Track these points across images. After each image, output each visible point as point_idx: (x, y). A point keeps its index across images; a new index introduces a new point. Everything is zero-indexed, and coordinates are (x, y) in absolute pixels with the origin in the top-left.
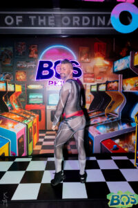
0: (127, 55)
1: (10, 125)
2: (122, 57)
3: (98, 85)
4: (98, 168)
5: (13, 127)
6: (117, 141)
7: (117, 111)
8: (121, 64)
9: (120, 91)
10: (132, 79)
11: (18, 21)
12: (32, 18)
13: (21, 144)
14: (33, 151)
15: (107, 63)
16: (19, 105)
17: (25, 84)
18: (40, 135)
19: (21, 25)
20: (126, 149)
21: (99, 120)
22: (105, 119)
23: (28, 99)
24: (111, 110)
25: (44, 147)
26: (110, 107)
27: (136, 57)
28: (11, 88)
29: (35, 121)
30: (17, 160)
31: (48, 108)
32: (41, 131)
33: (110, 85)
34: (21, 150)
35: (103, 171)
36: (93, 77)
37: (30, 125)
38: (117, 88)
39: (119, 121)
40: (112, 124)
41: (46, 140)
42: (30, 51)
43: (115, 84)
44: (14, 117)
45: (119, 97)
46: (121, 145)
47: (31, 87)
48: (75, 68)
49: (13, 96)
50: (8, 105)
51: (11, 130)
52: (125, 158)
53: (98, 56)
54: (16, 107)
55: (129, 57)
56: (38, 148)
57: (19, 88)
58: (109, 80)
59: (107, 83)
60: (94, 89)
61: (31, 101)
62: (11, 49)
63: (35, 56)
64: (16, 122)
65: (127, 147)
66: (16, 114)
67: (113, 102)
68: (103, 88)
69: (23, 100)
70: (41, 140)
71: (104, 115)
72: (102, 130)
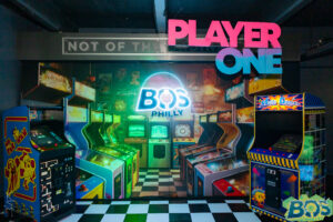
0: (241, 82)
1: (106, 161)
2: (235, 85)
3: (208, 116)
4: (208, 211)
5: (109, 164)
6: (232, 182)
7: (231, 145)
8: (234, 93)
9: (233, 123)
10: (247, 109)
11: (120, 47)
12: (136, 44)
13: (117, 185)
14: (132, 193)
15: (218, 91)
16: (117, 138)
17: (124, 114)
18: (140, 173)
19: (123, 51)
20: (243, 192)
21: (210, 156)
22: (217, 156)
23: (127, 131)
24: (224, 145)
25: (145, 189)
26: (223, 141)
27: (250, 85)
28: (108, 118)
29: (135, 157)
30: (113, 203)
31: (150, 142)
32: (142, 169)
33: (222, 115)
34: (117, 191)
35: (214, 214)
36: (203, 107)
37: (129, 162)
38: (230, 119)
39: (233, 158)
40: (225, 162)
41: (147, 180)
42: (131, 78)
43: (228, 115)
44: (111, 152)
45: (232, 129)
46: (237, 187)
47: (132, 117)
48: (182, 97)
49: (111, 127)
50: (104, 138)
51: (107, 167)
52: (242, 202)
53: (208, 83)
54: (114, 140)
55: (243, 85)
56: (137, 189)
57: (117, 119)
58: (221, 110)
59: (218, 114)
60: (204, 120)
61: (131, 134)
62: (110, 75)
63: (137, 83)
64: (113, 158)
65: (244, 189)
66: (113, 148)
67: (226, 136)
68: (213, 119)
69: (121, 132)
70: (141, 180)
71: (215, 151)
72: (214, 167)
